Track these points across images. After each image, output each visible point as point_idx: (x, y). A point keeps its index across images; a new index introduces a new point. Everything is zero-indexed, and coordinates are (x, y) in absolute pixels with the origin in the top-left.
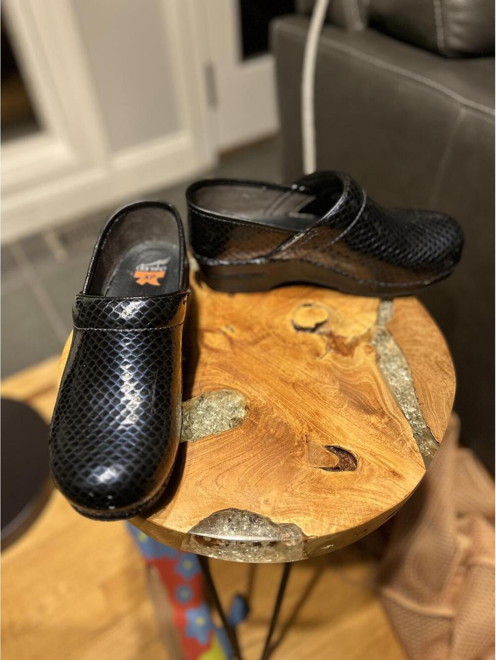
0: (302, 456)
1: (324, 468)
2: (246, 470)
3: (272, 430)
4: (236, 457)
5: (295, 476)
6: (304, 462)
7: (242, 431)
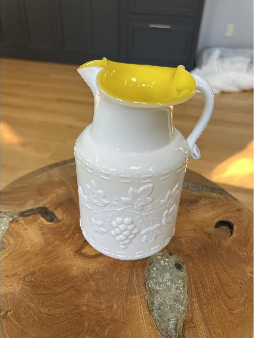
0: (220, 241)
1: (231, 235)
2: (224, 275)
3: (196, 248)
4: (212, 276)
5: (233, 250)
6: (224, 242)
7: (190, 264)
